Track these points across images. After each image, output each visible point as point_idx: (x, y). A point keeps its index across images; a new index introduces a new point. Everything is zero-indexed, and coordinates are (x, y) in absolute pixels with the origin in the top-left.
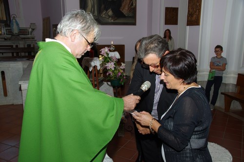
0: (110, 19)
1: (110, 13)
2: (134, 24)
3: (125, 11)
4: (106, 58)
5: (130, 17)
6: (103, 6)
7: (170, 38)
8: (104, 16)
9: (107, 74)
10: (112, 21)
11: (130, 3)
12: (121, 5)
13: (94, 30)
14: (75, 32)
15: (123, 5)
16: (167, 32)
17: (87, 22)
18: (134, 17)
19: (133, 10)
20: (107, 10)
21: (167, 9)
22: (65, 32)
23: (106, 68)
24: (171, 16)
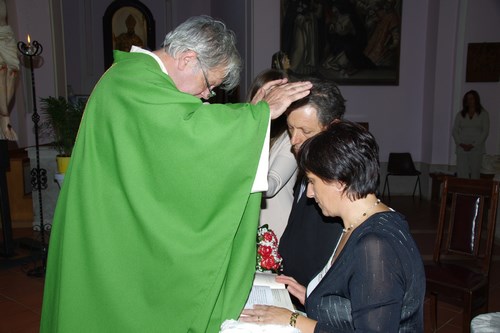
0: (342, 72)
1: (343, 60)
2: (395, 82)
3: (375, 55)
5: (386, 68)
6: (327, 47)
8: (329, 66)
11: (386, 37)
12: (366, 44)
13: (226, 65)
14: (190, 55)
15: (370, 42)
16: (471, 96)
17: (217, 46)
18: (393, 66)
20: (335, 54)
22: (173, 48)
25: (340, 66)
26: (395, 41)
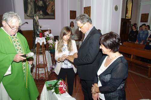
0: (41, 16)
1: (41, 13)
2: (54, 19)
3: (49, 12)
4: (48, 37)
5: (52, 15)
6: (37, 9)
7: (73, 26)
8: (38, 14)
9: (49, 46)
10: (42, 17)
11: (52, 8)
12: (47, 9)
15: (48, 8)
16: (72, 23)
18: (54, 15)
19: (53, 12)
20: (39, 11)
21: (71, 11)
23: (48, 43)
24: (73, 15)
25: (41, 14)
26: (54, 9)
